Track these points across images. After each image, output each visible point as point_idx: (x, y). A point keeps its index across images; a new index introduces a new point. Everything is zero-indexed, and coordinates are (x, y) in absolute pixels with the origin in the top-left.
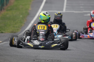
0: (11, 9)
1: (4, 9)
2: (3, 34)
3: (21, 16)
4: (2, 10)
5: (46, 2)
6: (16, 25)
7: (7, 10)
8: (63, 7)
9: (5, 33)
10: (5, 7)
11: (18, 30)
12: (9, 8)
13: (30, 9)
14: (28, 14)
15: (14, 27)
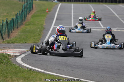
0: (29, 25)
1: (23, 24)
2: (27, 44)
3: (38, 30)
4: (22, 25)
5: (57, 19)
6: (36, 37)
7: (26, 25)
8: (71, 23)
9: (28, 43)
10: (24, 23)
11: (38, 41)
12: (27, 24)
13: (45, 24)
14: (44, 29)
15: (34, 38)
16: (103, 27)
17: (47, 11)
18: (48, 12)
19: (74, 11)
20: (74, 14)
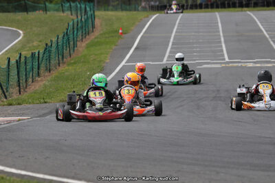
0: (75, 63)
1: (64, 63)
3: (88, 73)
4: (61, 65)
5: (136, 49)
7: (69, 64)
10: (67, 59)
12: (72, 61)
13: (108, 61)
16: (227, 60)
17: (120, 31)
18: (121, 33)
19: (177, 29)
20: (175, 36)
